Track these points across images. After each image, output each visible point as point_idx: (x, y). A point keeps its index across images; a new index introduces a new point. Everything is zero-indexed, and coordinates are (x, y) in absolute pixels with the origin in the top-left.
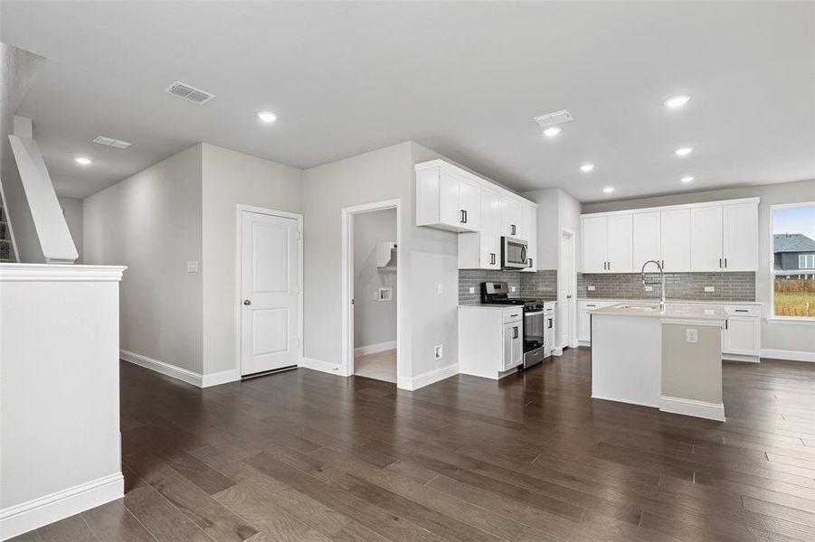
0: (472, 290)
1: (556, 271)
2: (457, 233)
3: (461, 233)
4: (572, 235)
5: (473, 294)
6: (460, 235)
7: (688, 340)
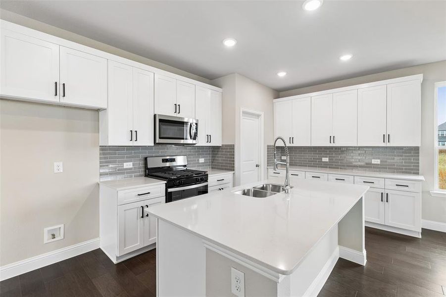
1: (234, 145)
4: (260, 115)
5: (129, 169)
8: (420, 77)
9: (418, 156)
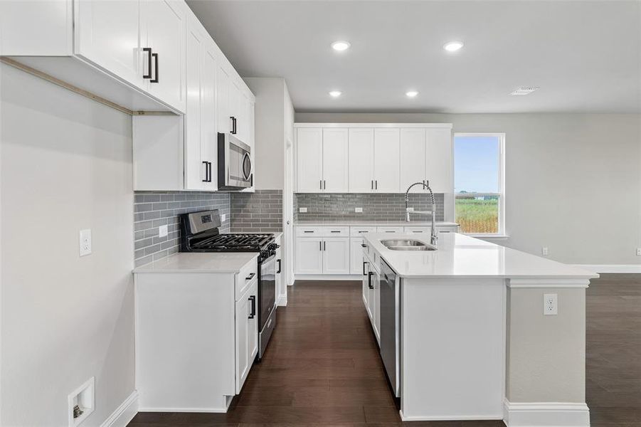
0: (163, 231)
1: (282, 191)
2: (130, 113)
3: (141, 113)
5: (164, 238)
6: (136, 119)
7: (547, 312)
8: (450, 125)
9: (443, 203)
